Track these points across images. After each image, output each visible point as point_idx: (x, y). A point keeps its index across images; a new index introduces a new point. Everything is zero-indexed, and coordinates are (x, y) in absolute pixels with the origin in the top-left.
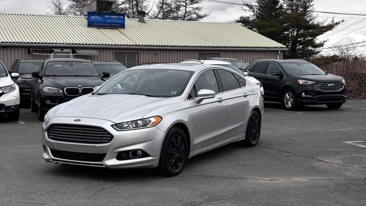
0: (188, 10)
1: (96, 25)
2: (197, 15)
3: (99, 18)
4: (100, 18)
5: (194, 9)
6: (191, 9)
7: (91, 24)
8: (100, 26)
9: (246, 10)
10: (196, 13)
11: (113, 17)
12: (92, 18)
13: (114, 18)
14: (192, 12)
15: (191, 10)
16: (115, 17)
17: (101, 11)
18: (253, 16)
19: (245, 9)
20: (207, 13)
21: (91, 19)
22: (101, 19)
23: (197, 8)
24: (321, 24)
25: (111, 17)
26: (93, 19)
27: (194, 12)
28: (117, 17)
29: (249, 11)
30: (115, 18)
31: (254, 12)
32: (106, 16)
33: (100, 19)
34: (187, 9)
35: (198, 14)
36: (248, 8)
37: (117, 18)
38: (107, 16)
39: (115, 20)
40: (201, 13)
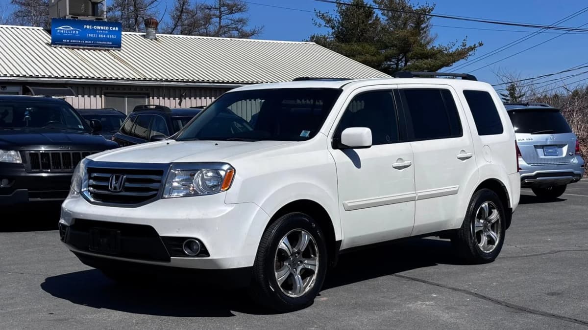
0: (223, 23)
1: (67, 42)
2: (239, 32)
3: (73, 30)
4: (76, 30)
5: (234, 21)
6: (230, 22)
7: (57, 41)
8: (76, 45)
9: (320, 26)
10: (239, 28)
11: (99, 28)
12: (60, 29)
13: (100, 30)
14: (231, 26)
15: (230, 24)
16: (102, 28)
17: (77, 18)
18: (331, 35)
19: (318, 23)
20: (257, 29)
21: (58, 31)
22: (77, 32)
23: (241, 21)
24: (446, 49)
25: (95, 27)
26: (62, 31)
27: (234, 26)
28: (107, 28)
29: (325, 26)
30: (102, 30)
31: (333, 28)
32: (85, 26)
33: (74, 32)
34: (222, 21)
35: (241, 30)
36: (323, 23)
37: (106, 30)
38: (88, 27)
39: (103, 34)
40: (247, 29)
